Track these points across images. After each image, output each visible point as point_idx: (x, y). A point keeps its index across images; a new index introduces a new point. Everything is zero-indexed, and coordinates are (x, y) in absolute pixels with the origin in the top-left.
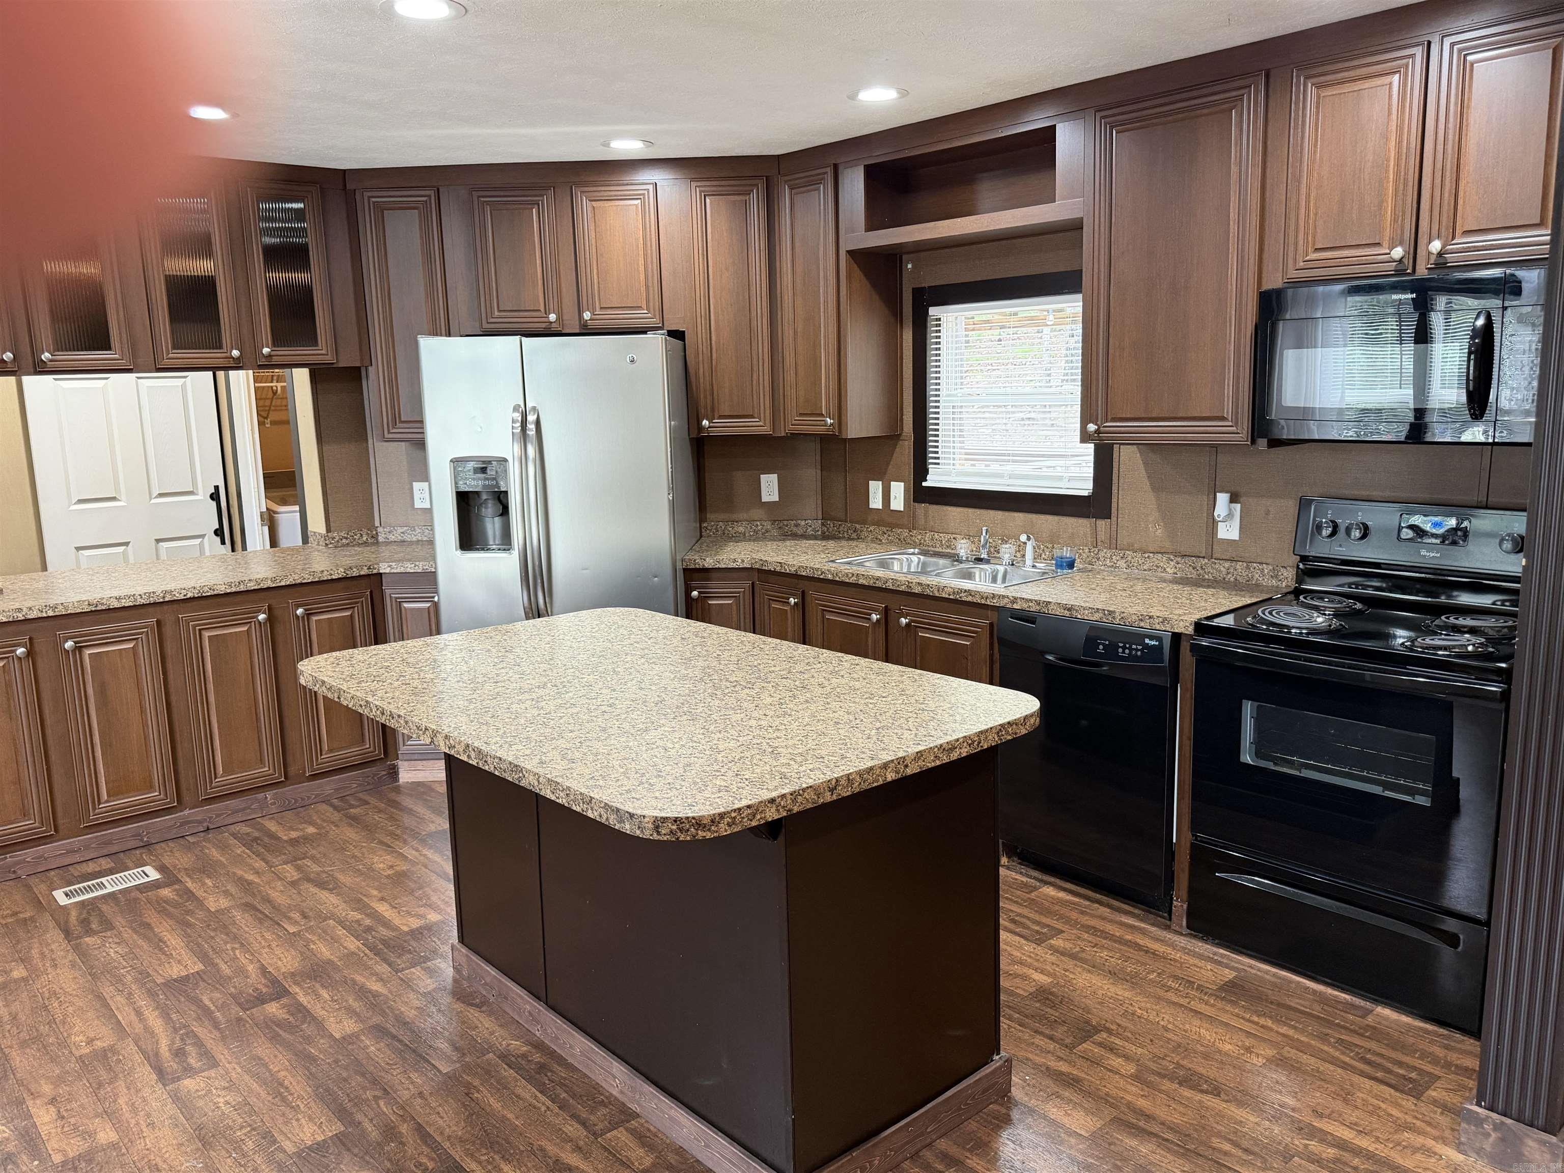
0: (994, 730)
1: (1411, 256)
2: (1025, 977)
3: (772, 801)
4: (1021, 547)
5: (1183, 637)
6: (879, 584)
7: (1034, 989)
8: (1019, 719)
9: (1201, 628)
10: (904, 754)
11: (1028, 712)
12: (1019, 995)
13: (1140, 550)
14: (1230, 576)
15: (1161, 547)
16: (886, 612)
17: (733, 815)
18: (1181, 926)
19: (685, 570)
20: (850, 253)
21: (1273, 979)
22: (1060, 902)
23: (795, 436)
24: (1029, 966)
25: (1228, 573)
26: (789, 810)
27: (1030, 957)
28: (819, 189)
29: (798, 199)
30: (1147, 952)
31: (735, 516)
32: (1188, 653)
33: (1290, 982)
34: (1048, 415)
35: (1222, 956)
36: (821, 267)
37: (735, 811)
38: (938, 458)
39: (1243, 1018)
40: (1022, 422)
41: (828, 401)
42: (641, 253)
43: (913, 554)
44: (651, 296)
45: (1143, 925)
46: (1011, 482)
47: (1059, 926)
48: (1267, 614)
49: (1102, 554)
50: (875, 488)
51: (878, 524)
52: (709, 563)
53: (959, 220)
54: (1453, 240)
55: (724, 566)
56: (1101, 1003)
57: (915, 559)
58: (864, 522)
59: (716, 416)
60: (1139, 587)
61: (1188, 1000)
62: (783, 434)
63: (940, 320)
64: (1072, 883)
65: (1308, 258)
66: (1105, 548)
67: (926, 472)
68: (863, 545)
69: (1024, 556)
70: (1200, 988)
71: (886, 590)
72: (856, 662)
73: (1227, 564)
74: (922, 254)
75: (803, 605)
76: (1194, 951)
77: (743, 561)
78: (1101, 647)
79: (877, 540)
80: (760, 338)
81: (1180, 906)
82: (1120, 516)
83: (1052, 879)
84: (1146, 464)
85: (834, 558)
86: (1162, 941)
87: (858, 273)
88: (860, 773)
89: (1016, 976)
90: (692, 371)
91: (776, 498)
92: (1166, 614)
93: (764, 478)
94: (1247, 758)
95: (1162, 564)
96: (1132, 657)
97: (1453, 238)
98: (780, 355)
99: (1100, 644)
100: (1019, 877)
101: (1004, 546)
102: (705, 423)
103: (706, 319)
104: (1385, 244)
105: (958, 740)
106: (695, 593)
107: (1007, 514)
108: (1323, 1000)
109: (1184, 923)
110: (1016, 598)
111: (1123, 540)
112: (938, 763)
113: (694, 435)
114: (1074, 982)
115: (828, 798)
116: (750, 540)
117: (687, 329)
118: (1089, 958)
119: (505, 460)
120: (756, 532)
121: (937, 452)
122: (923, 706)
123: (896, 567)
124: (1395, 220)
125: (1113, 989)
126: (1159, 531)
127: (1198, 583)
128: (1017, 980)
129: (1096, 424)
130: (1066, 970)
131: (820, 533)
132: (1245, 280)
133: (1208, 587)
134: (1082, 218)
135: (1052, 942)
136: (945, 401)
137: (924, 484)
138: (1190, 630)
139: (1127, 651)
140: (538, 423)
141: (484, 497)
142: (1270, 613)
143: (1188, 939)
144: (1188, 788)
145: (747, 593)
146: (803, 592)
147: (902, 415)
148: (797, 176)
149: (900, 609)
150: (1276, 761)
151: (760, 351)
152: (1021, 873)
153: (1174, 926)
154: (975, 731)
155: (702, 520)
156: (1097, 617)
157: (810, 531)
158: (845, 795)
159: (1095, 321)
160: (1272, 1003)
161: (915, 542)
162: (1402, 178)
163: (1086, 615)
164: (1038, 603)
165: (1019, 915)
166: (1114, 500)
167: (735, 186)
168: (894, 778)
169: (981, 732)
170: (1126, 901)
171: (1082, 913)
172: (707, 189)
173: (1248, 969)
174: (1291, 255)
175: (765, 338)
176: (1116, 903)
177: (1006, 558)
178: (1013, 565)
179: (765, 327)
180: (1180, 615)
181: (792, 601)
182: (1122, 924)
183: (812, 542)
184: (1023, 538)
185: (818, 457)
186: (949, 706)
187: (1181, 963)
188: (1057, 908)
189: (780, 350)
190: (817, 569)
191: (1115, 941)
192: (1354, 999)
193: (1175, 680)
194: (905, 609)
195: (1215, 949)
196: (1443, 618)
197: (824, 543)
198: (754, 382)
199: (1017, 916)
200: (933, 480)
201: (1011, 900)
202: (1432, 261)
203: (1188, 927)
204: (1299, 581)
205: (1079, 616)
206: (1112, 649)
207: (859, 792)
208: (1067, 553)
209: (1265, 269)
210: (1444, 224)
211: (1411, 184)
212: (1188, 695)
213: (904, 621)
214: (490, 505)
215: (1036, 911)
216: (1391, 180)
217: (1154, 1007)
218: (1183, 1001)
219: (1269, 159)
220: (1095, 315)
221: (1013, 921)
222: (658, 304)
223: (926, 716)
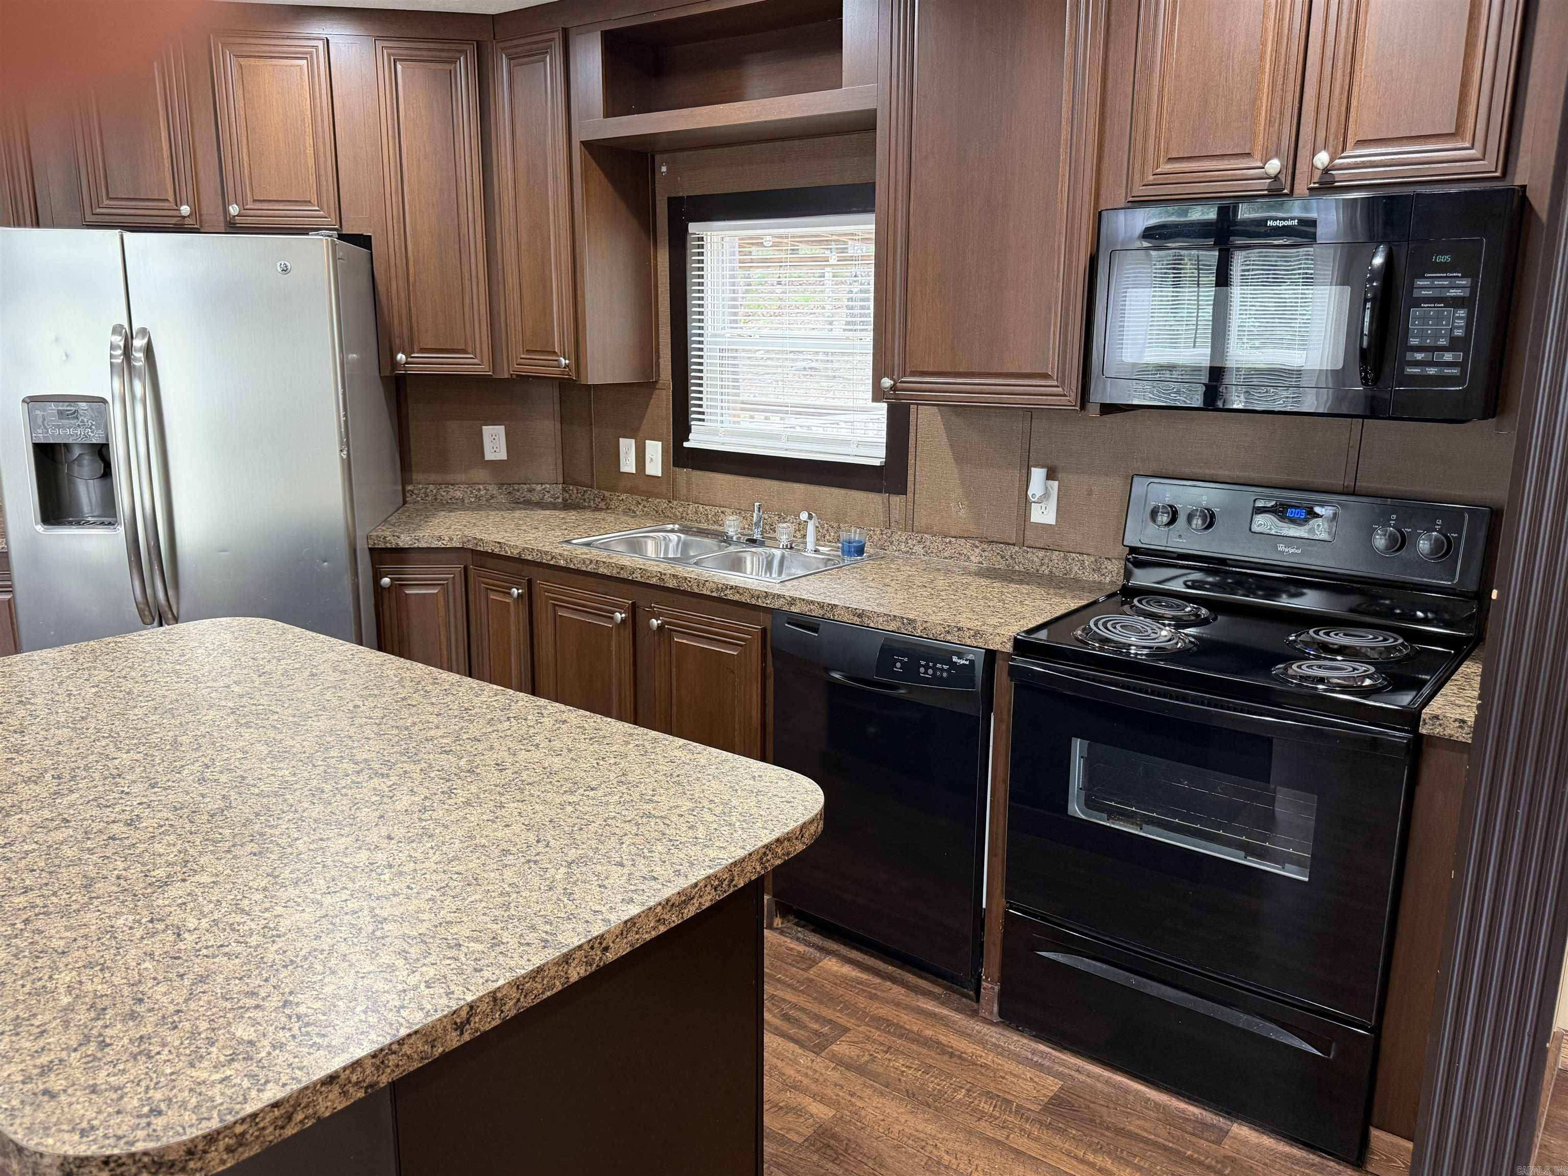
0: (754, 857)
1: (1290, 171)
2: (798, 1111)
3: (331, 1079)
4: (801, 527)
5: (998, 656)
6: (623, 575)
7: (811, 1130)
8: (792, 831)
9: (1022, 646)
10: (604, 929)
11: (808, 817)
12: (790, 1142)
13: (940, 533)
14: (1044, 567)
15: (964, 531)
16: (633, 609)
17: (239, 1129)
18: (991, 1013)
19: (373, 551)
20: (587, 145)
21: (1106, 1089)
22: (845, 981)
23: (523, 379)
24: (805, 1091)
25: (1042, 565)
26: (371, 1086)
27: (806, 1075)
28: (544, 61)
29: (519, 72)
30: (952, 1055)
31: (449, 478)
32: (1005, 675)
33: (1127, 1091)
34: (830, 365)
35: (1043, 1055)
36: (549, 162)
37: (243, 1120)
38: (703, 413)
39: (1076, 1158)
40: (806, 373)
41: (562, 335)
42: (309, 130)
43: (672, 531)
44: (324, 189)
45: (945, 1012)
46: (790, 445)
47: (843, 1020)
48: (1101, 627)
49: (895, 537)
50: (627, 447)
51: (632, 491)
52: (405, 541)
53: (721, 106)
54: (1343, 151)
55: (425, 545)
56: (897, 1148)
57: (674, 537)
58: (613, 489)
59: (416, 349)
60: (941, 583)
61: (1005, 1132)
62: (506, 376)
63: (702, 239)
64: (858, 950)
65: (1159, 170)
66: (900, 529)
67: (688, 430)
68: (610, 518)
69: (804, 536)
70: (1020, 1111)
71: (634, 582)
72: (564, 716)
73: (1041, 554)
74: (679, 155)
75: (529, 597)
76: (1009, 1051)
77: (451, 539)
78: (898, 665)
79: (629, 512)
80: (472, 250)
81: (990, 988)
82: (917, 491)
83: (835, 946)
84: (948, 429)
85: (568, 538)
86: (970, 1036)
87: (597, 173)
88: (517, 984)
89: (789, 1109)
90: (381, 288)
91: (502, 455)
92: (976, 624)
93: (487, 430)
94: (1076, 809)
95: (965, 552)
96: (936, 680)
97: (1343, 150)
98: (501, 273)
99: (897, 661)
100: (793, 945)
101: (781, 525)
102: (401, 357)
103: (399, 222)
104: (1257, 155)
105: (696, 885)
106: (386, 581)
107: (785, 484)
108: (1168, 1118)
109: (996, 1009)
110: (794, 599)
111: (921, 520)
112: (662, 929)
113: (387, 373)
114: (863, 1113)
115: (454, 1041)
116: (468, 509)
117: (374, 233)
118: (881, 1070)
119: (104, 401)
120: (479, 498)
121: (700, 406)
122: (649, 807)
123: (650, 548)
124: (1270, 123)
125: (912, 1121)
126: (963, 511)
127: (1007, 576)
128: (790, 1117)
129: (892, 379)
130: (852, 1095)
131: (560, 500)
132: (1079, 198)
133: (1021, 582)
134: (874, 112)
135: (834, 1047)
136: (710, 343)
137: (686, 444)
138: (1009, 648)
139: (930, 671)
140: (149, 350)
141: (77, 452)
142: (1105, 625)
143: (999, 1030)
144: (1002, 843)
145: (458, 579)
146: (530, 581)
147: (658, 357)
148: (516, 42)
149: (651, 607)
150: (1112, 813)
151: (473, 267)
152: (798, 939)
153: (983, 1013)
154: (725, 863)
155: (405, 481)
156: (893, 626)
157: (548, 498)
158: (488, 1027)
159: (891, 245)
160: (1108, 1128)
161: (676, 516)
162: (1281, 68)
163: (880, 623)
164: (822, 606)
165: (795, 1006)
166: (910, 472)
167: (434, 50)
168: (583, 973)
169: (735, 864)
170: (924, 974)
171: (872, 997)
172: (400, 52)
173: (1076, 1075)
174: (1138, 165)
175: (480, 249)
176: (911, 978)
177: (784, 540)
178: (791, 548)
179: (479, 236)
180: (995, 627)
181: (515, 591)
182: (920, 1011)
183: (548, 512)
184: (804, 516)
185: (557, 407)
186: (690, 805)
187: (995, 1071)
188: (841, 991)
189: (500, 267)
190: (546, 553)
191: (913, 1041)
192: (1204, 1113)
193: (989, 708)
194: (657, 608)
195: (1034, 1045)
196: (1311, 632)
197: (562, 514)
198: (466, 308)
199: (791, 1008)
200: (696, 441)
201: (783, 982)
202: (1316, 179)
203: (1001, 1014)
204: (1128, 575)
205: (872, 625)
206: (911, 671)
207: (516, 1016)
208: (855, 535)
209: (1104, 182)
210: (1333, 130)
211: (1292, 76)
212: (1004, 727)
213: (655, 622)
214: (85, 462)
215: (815, 999)
216: (1267, 70)
217: (964, 1148)
218: (1000, 1135)
219: (1112, 38)
220: (891, 238)
221: (786, 1018)
222: (333, 199)
223: (651, 828)
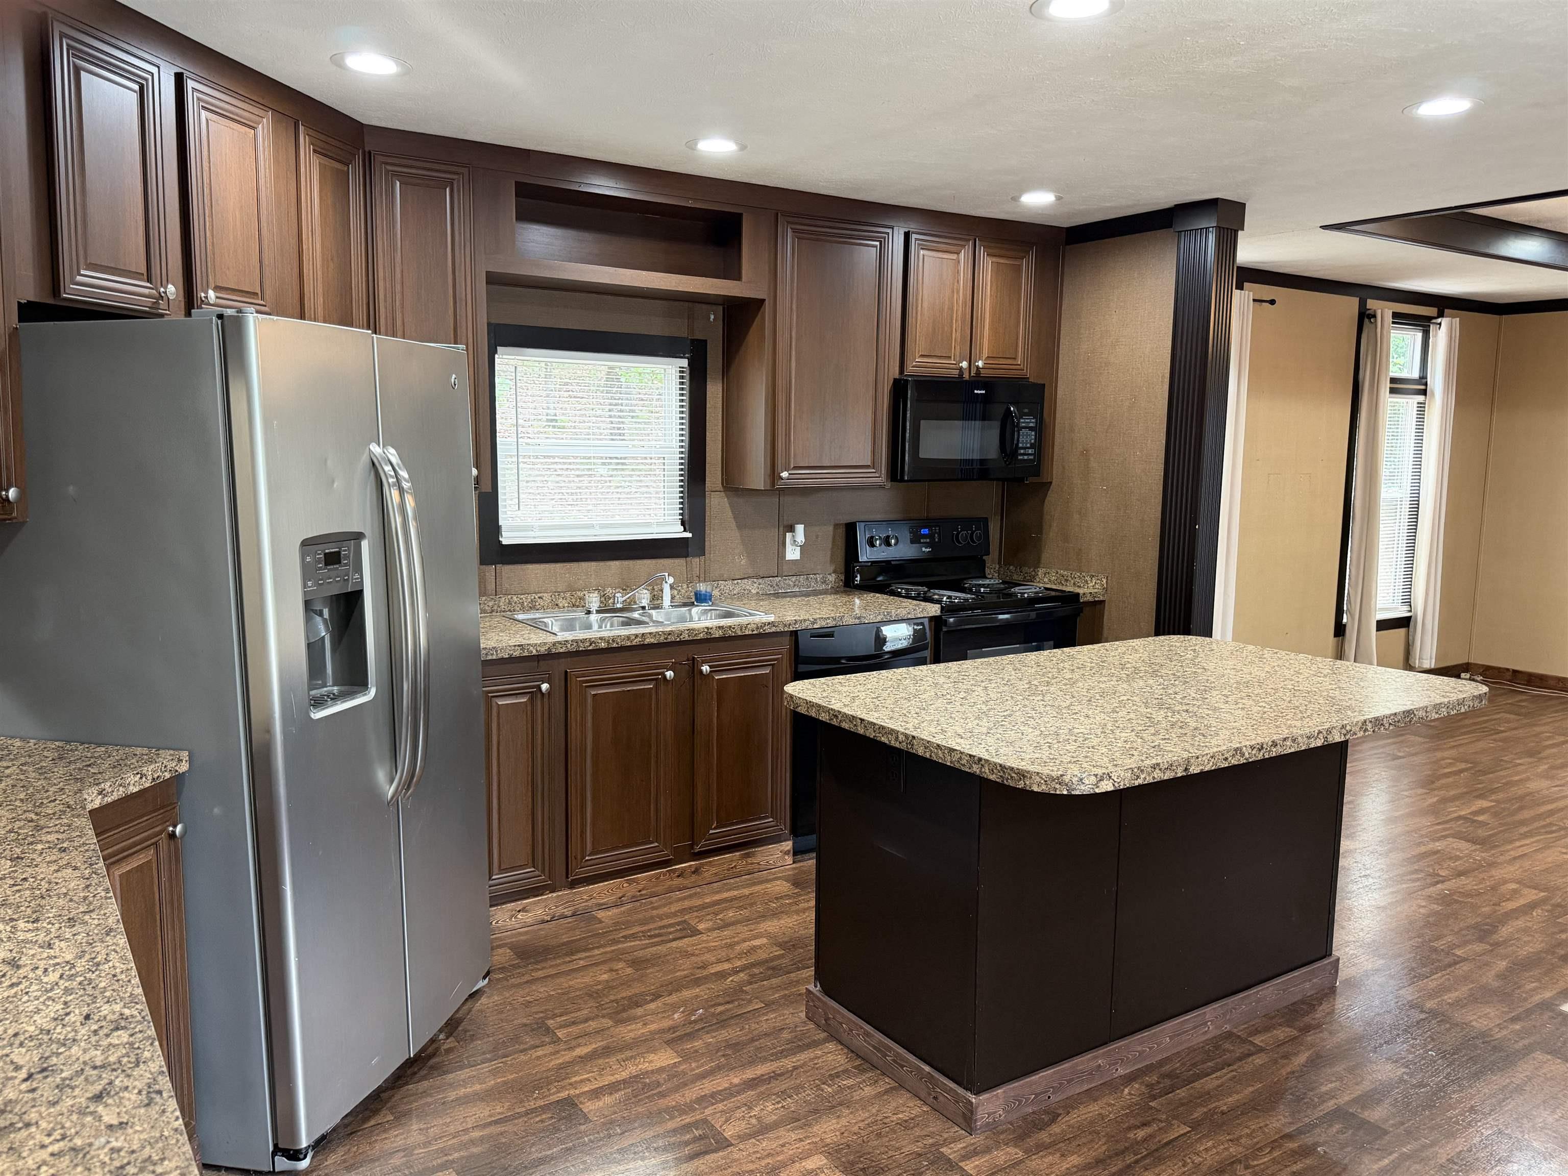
13: (730, 578)
15: (744, 574)
28: (445, 189)
29: (408, 191)
36: (450, 283)
46: (603, 531)
65: (917, 360)
69: (661, 599)
71: (678, 643)
73: (794, 579)
82: (714, 553)
84: (732, 507)
95: (748, 587)
101: (640, 592)
111: (715, 572)
126: (744, 561)
137: (505, 542)
148: (405, 162)
166: (707, 539)
167: (338, 148)
172: (315, 142)
177: (644, 603)
181: (544, 687)
200: (514, 537)
